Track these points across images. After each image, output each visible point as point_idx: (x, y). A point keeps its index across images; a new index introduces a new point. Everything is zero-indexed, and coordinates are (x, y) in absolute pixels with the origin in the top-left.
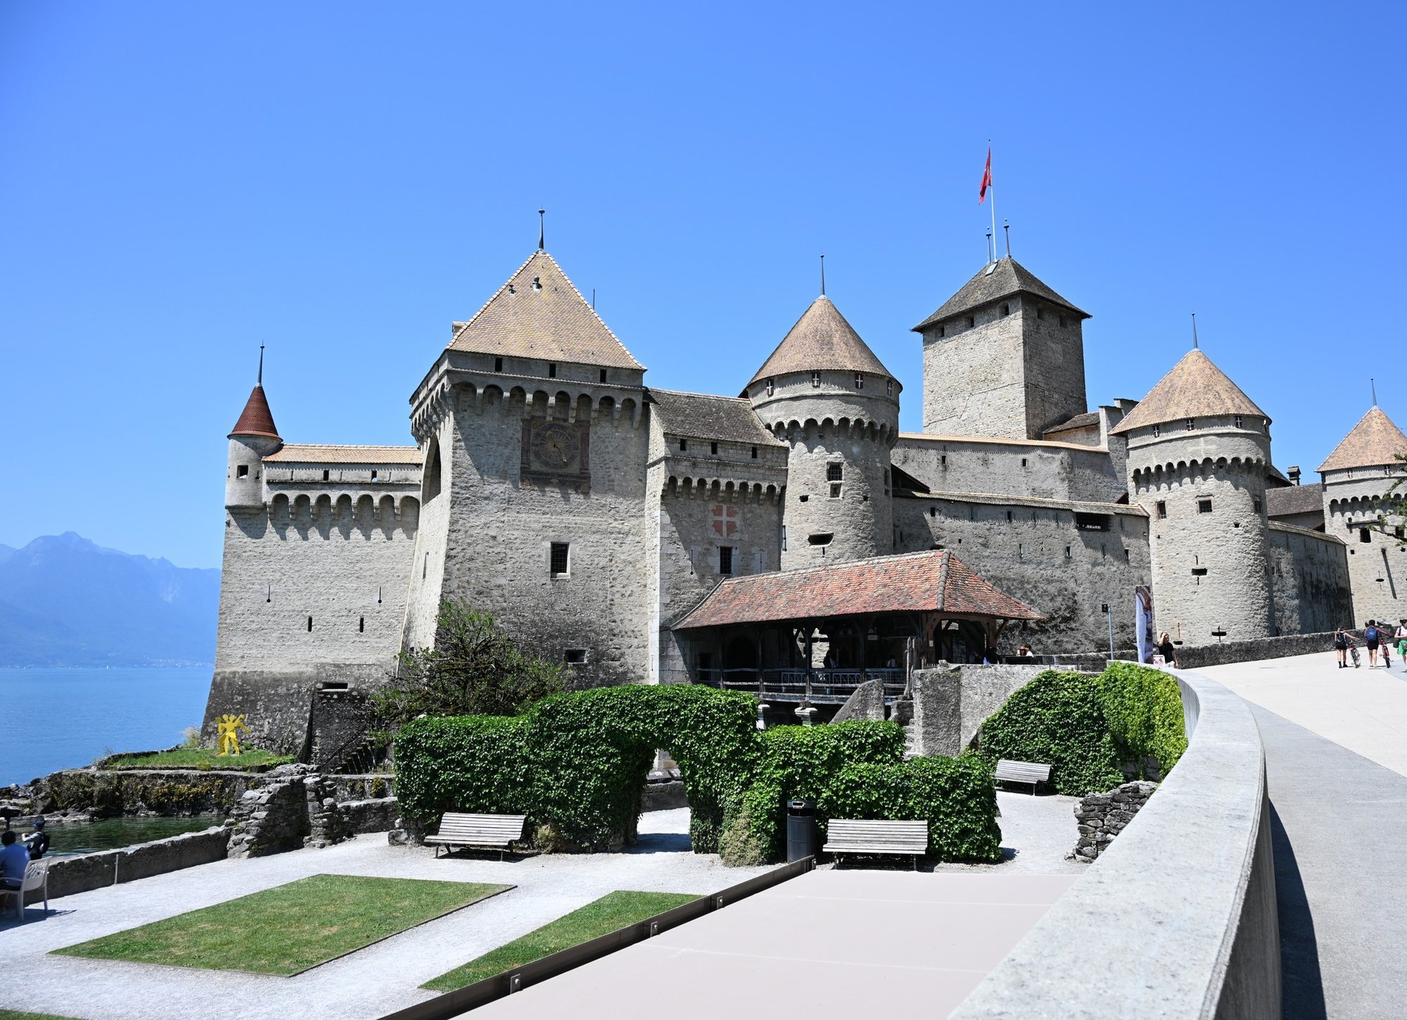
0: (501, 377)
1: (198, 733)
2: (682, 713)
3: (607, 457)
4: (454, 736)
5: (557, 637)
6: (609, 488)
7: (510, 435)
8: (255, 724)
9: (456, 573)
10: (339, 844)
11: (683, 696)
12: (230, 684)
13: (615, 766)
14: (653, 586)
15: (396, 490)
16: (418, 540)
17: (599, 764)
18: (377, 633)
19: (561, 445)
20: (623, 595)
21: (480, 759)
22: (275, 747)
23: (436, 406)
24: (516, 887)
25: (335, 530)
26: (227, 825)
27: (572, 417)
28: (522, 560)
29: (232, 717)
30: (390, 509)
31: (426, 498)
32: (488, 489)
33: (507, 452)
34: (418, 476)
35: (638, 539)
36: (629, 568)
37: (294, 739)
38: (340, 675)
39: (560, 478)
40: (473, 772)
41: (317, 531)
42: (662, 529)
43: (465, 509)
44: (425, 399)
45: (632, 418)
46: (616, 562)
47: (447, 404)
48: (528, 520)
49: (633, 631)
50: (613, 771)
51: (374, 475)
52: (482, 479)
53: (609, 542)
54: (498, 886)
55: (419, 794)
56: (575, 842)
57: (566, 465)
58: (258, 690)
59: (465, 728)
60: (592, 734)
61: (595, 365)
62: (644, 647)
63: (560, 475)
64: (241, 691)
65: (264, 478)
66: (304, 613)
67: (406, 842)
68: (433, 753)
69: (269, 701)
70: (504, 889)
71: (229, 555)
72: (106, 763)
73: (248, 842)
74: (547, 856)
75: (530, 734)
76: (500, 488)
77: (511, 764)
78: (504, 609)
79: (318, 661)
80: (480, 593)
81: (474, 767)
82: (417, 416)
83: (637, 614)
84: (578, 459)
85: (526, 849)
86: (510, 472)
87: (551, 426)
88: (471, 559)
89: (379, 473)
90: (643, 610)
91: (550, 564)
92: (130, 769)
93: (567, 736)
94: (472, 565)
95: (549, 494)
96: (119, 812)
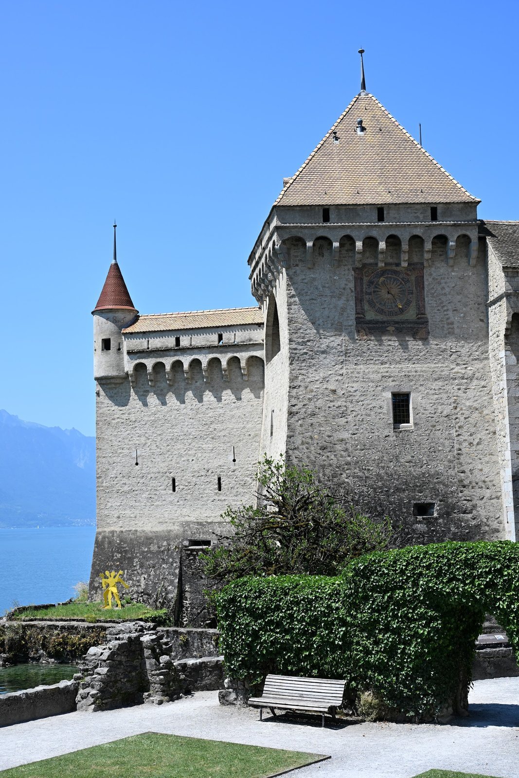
0: (329, 227)
1: (87, 588)
2: (506, 573)
3: (444, 298)
4: (272, 596)
5: (404, 490)
6: (449, 332)
7: (343, 286)
8: (133, 580)
9: (299, 429)
10: (176, 701)
11: (505, 553)
12: (110, 543)
13: (436, 630)
14: (502, 433)
15: (242, 351)
16: (265, 398)
17: (418, 628)
18: (234, 491)
19: (395, 291)
20: (471, 444)
21: (298, 621)
22: (151, 601)
23: (270, 264)
24: (330, 757)
25: (190, 394)
26: (75, 679)
27: (405, 261)
28: (364, 413)
29: (113, 573)
30: (237, 370)
31: (270, 356)
32: (325, 343)
33: (341, 303)
34: (260, 336)
35: (483, 383)
36: (476, 415)
37: (167, 594)
38: (203, 533)
39: (397, 325)
40: (292, 633)
41: (174, 396)
42: (508, 371)
43: (303, 364)
44: (260, 258)
45: (468, 256)
46: (461, 409)
47: (279, 261)
48: (367, 371)
49: (484, 482)
50: (434, 636)
51: (220, 337)
52: (318, 332)
53: (452, 388)
54: (311, 755)
55: (242, 654)
56: (400, 711)
57: (402, 311)
58: (133, 547)
59: (282, 588)
60: (409, 596)
61: (425, 203)
62: (498, 498)
63: (397, 323)
64: (120, 550)
65: (125, 350)
66: (168, 474)
67: (235, 702)
68: (253, 613)
69: (144, 558)
70: (317, 759)
71: (101, 423)
72: (13, 615)
73: (93, 696)
74: (371, 724)
75: (346, 595)
76: (336, 341)
77: (329, 626)
78: (348, 464)
79: (183, 519)
80: (323, 448)
81: (293, 629)
82: (255, 276)
83: (488, 462)
84: (414, 304)
85: (351, 716)
86: (345, 323)
87: (383, 273)
88: (313, 415)
89: (225, 336)
90: (494, 458)
91: (391, 415)
92: (32, 620)
93: (383, 598)
94: (314, 420)
95: (386, 343)
96: (25, 659)
